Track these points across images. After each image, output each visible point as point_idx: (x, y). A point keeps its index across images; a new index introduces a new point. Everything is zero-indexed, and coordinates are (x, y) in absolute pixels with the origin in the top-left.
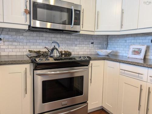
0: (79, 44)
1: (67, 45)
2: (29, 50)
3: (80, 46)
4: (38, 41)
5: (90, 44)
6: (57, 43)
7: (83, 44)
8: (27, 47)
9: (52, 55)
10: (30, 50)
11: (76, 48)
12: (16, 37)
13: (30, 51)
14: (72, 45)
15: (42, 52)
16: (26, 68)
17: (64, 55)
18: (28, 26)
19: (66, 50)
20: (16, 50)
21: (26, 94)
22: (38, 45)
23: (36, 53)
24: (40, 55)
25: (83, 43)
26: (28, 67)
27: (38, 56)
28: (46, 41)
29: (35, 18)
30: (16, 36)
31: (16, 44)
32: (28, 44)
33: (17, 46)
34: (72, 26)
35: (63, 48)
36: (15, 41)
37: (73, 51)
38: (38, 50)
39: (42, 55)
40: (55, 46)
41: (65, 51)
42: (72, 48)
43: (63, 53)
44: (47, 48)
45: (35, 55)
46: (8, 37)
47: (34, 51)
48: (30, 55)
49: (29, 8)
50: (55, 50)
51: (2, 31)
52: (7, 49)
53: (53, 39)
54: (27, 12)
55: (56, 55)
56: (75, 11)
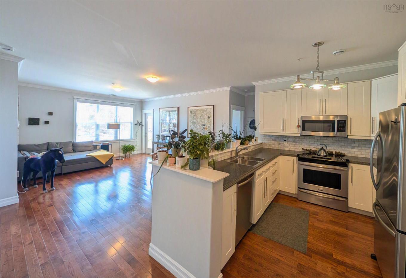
0: (358, 147)
1: (341, 147)
3: (360, 148)
4: (310, 142)
6: (325, 145)
7: (365, 147)
8: (302, 146)
9: (319, 154)
10: (303, 148)
11: (352, 150)
14: (347, 147)
15: (313, 150)
16: (293, 159)
17: (335, 155)
19: (338, 151)
20: (294, 147)
21: (293, 173)
22: (311, 145)
23: (308, 151)
26: (295, 159)
28: (318, 143)
29: (304, 129)
30: (294, 139)
32: (303, 144)
33: (295, 145)
34: (335, 133)
35: (333, 149)
36: (294, 142)
37: (349, 153)
38: (309, 149)
40: (322, 147)
41: (336, 152)
42: (348, 149)
43: (334, 153)
45: (308, 152)
46: (289, 139)
47: (307, 150)
48: (304, 152)
49: (300, 124)
50: (322, 151)
51: (286, 136)
52: (289, 146)
53: (324, 141)
54: (298, 126)
55: (322, 154)
56: (338, 121)
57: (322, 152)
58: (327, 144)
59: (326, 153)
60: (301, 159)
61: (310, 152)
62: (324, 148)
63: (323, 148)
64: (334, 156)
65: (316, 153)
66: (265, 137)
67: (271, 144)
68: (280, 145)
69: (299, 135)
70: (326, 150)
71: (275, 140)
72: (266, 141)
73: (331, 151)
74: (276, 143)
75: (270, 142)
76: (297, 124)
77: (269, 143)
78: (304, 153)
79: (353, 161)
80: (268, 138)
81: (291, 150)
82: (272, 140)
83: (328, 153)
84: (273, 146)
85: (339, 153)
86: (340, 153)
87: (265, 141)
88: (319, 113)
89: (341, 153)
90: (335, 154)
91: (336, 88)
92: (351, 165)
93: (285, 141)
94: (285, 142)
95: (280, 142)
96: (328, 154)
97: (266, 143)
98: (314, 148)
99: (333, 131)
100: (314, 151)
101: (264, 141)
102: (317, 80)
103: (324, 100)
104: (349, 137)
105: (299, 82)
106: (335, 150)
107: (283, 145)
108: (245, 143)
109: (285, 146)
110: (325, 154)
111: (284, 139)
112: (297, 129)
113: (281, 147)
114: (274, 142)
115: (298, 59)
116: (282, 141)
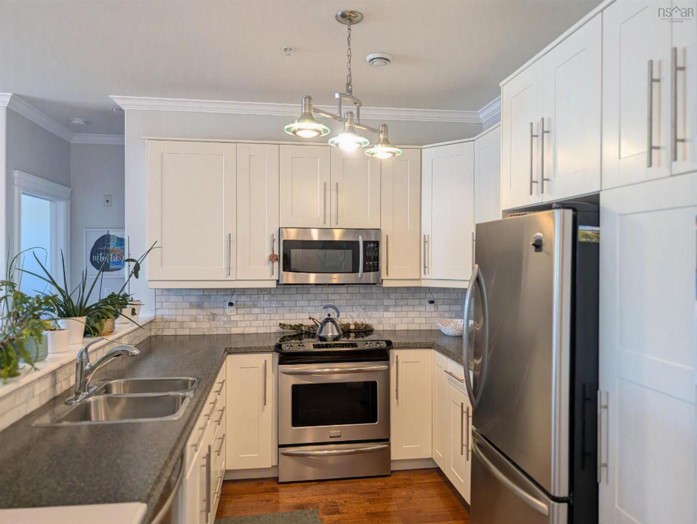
0: (396, 305)
1: (364, 309)
2: (280, 324)
3: (399, 309)
4: (299, 303)
5: (427, 304)
6: (334, 307)
7: (407, 305)
8: (277, 316)
9: (322, 335)
10: (283, 322)
11: (387, 314)
12: (258, 299)
13: (282, 326)
14: (375, 308)
15: (305, 326)
16: (266, 361)
17: (355, 333)
18: (275, 282)
19: (359, 321)
20: (257, 323)
21: (265, 404)
22: (299, 312)
23: (294, 329)
24: (302, 334)
25: (405, 302)
26: (270, 358)
27: (298, 335)
28: (316, 303)
29: (287, 267)
30: (257, 296)
31: (257, 310)
32: (281, 310)
33: (259, 316)
34: (359, 274)
35: (351, 317)
36: (255, 306)
37: (380, 323)
38: (298, 323)
39: (306, 332)
40: (329, 315)
41: (356, 324)
42: (376, 314)
43: (352, 327)
44: (313, 319)
45: (293, 333)
46: (243, 298)
47: (291, 326)
48: (283, 333)
49: (278, 251)
50: (330, 324)
51: (233, 291)
52: (241, 321)
53: (331, 297)
54: (273, 258)
55: (330, 334)
56: (365, 243)
57: (330, 329)
58: (336, 304)
59: (338, 331)
60: (286, 358)
61: (300, 333)
62: (334, 315)
63: (331, 317)
64: (352, 335)
65: (314, 334)
66: (163, 299)
67: (188, 319)
68: (214, 320)
69: (273, 285)
70: (338, 323)
71: (199, 306)
72: (167, 312)
73: (345, 322)
74: (201, 314)
75: (180, 312)
76: (268, 253)
77: (179, 319)
78: (284, 337)
79: (398, 343)
80: (174, 298)
81: (247, 331)
82: (188, 305)
83: (342, 330)
84: (194, 325)
85: (363, 324)
86: (364, 326)
87: (166, 312)
88: (323, 222)
89: (367, 326)
90: (355, 329)
91: (382, 152)
92: (394, 353)
93: (231, 304)
94: (229, 311)
95: (215, 311)
96: (341, 333)
97: (167, 317)
98: (310, 318)
99: (355, 270)
100: (309, 327)
101: (159, 313)
102: (349, 120)
104: (386, 284)
105: (308, 116)
106: (353, 318)
107: (225, 319)
108: (102, 325)
109: (230, 322)
110: (336, 333)
111: (228, 299)
112: (268, 267)
113: (218, 328)
114: (194, 312)
115: (286, 49)
116: (222, 305)
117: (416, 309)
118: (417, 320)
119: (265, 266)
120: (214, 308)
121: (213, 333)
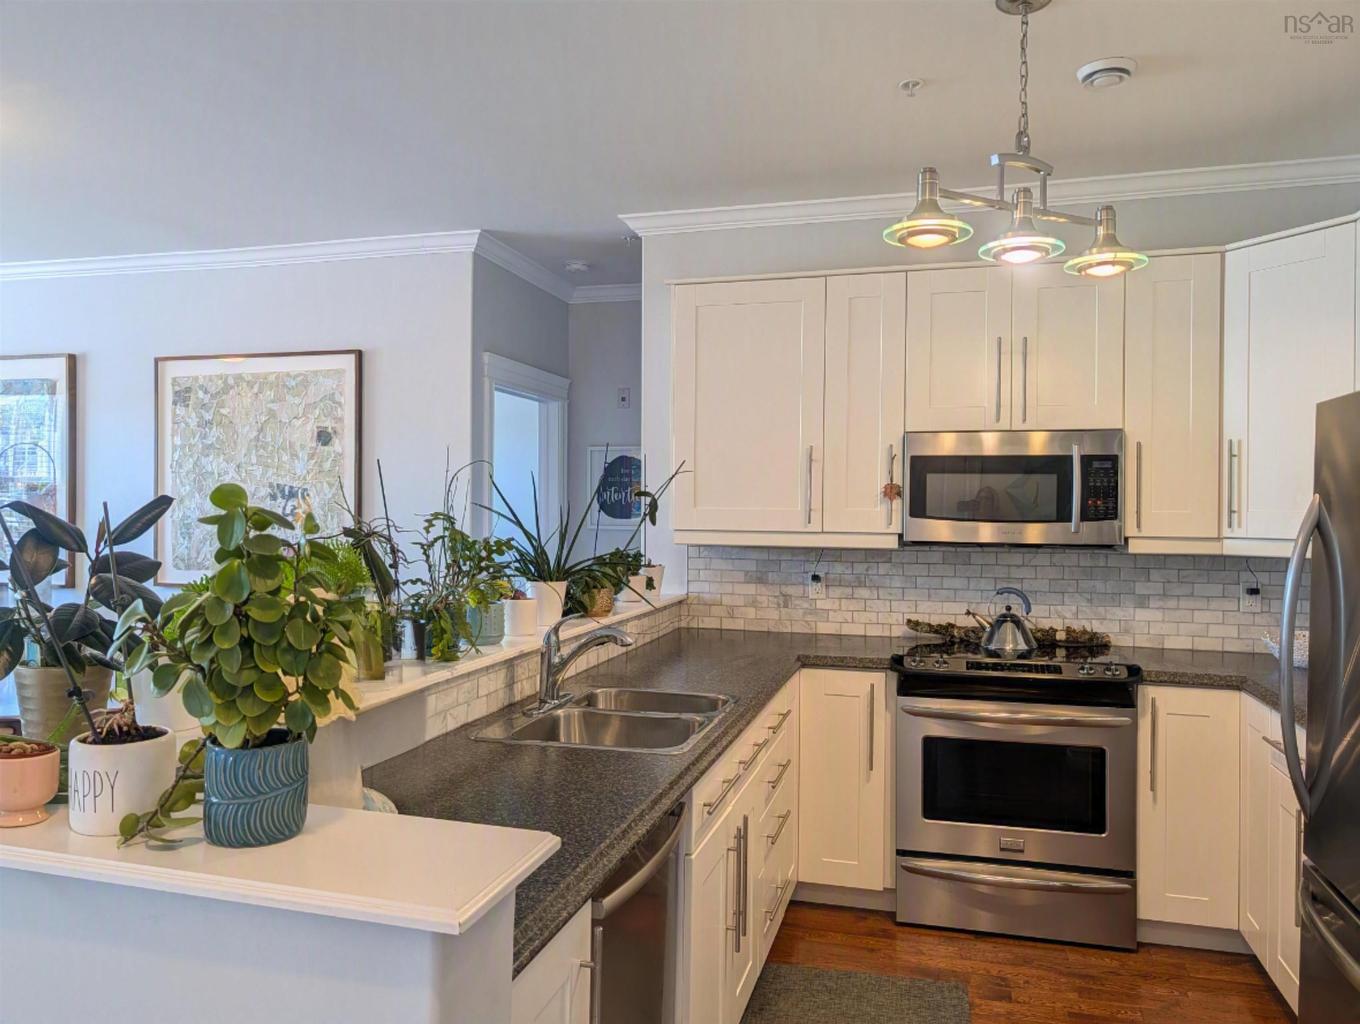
0: (1165, 595)
1: (1090, 601)
2: (909, 621)
3: (1172, 603)
4: (947, 583)
5: (1242, 593)
6: (1020, 594)
7: (1191, 596)
8: (904, 607)
9: (992, 647)
10: (914, 618)
11: (1142, 615)
12: (867, 570)
13: (913, 624)
14: (1115, 599)
15: (960, 628)
16: (872, 686)
17: (1067, 648)
18: (897, 537)
19: (1076, 626)
20: (864, 617)
21: (871, 769)
22: (948, 600)
23: (936, 632)
24: (953, 643)
25: (1186, 589)
26: (880, 682)
27: (944, 645)
28: (983, 584)
29: (918, 509)
30: (866, 565)
31: (864, 593)
32: (911, 594)
33: (869, 603)
35: (1056, 615)
36: (861, 584)
37: (1127, 631)
38: (944, 620)
39: (962, 641)
40: (1009, 608)
41: (1069, 631)
42: (1119, 613)
43: (1061, 636)
44: (974, 615)
45: (935, 639)
46: (838, 568)
47: (929, 625)
48: (916, 638)
49: (901, 477)
50: (1009, 626)
51: (821, 553)
52: (835, 611)
53: (1016, 573)
54: (891, 492)
55: (1009, 647)
56: (1086, 460)
57: (1010, 637)
58: (1026, 586)
59: (1027, 641)
60: (911, 684)
61: (948, 639)
62: (1018, 610)
63: (1012, 612)
64: (1061, 653)
65: (978, 645)
66: (700, 563)
67: (740, 601)
68: (786, 606)
69: (892, 543)
70: (1028, 625)
71: (761, 580)
72: (706, 587)
73: (1045, 624)
74: (766, 595)
75: (728, 588)
76: (882, 481)
77: (726, 600)
78: (917, 647)
79: (1157, 673)
80: (718, 564)
81: (847, 630)
82: (741, 576)
83: (1036, 639)
84: (751, 613)
85: (1085, 632)
86: (1087, 637)
87: (704, 588)
88: (994, 417)
89: (1094, 636)
90: (1067, 641)
91: (1102, 264)
92: (1148, 693)
93: (816, 578)
94: (813, 590)
95: (790, 590)
96: (1035, 644)
97: (707, 597)
98: (968, 613)
99: (1063, 516)
100: (967, 630)
101: (695, 588)
102: (1021, 206)
103: (1018, 347)
104: (1135, 547)
105: (929, 207)
106: (1064, 618)
107: (806, 605)
108: (592, 598)
109: (814, 611)
110: (1023, 646)
111: (812, 569)
112: (880, 509)
113: (793, 622)
114: (751, 589)
115: (906, 85)
116: (800, 580)
117: (1214, 604)
118: (1214, 631)
119: (876, 506)
120: (787, 585)
121: (785, 631)
